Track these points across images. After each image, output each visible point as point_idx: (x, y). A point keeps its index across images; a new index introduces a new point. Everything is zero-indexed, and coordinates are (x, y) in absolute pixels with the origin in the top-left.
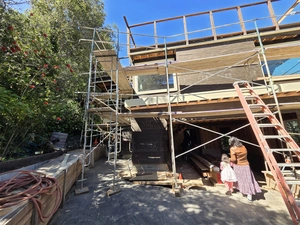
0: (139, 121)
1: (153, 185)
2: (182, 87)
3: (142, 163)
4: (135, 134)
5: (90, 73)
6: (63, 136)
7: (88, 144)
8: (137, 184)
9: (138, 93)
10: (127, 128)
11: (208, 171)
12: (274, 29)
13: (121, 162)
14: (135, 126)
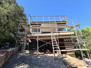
0: (31, 40)
1: (32, 55)
2: (42, 32)
3: (31, 50)
4: (30, 43)
5: (19, 28)
6: (8, 44)
7: (17, 45)
8: (29, 55)
9: (31, 33)
10: (28, 41)
11: (47, 52)
12: (60, 22)
13: (25, 51)
14: (30, 41)
